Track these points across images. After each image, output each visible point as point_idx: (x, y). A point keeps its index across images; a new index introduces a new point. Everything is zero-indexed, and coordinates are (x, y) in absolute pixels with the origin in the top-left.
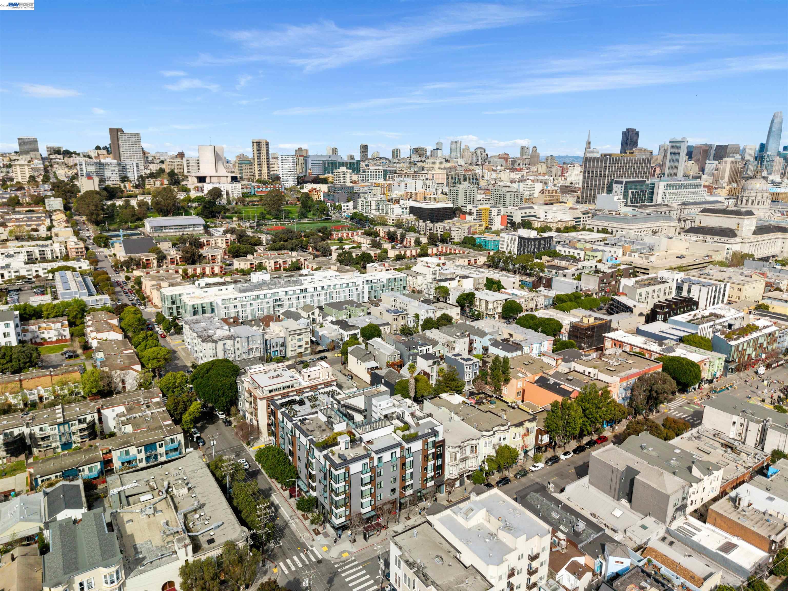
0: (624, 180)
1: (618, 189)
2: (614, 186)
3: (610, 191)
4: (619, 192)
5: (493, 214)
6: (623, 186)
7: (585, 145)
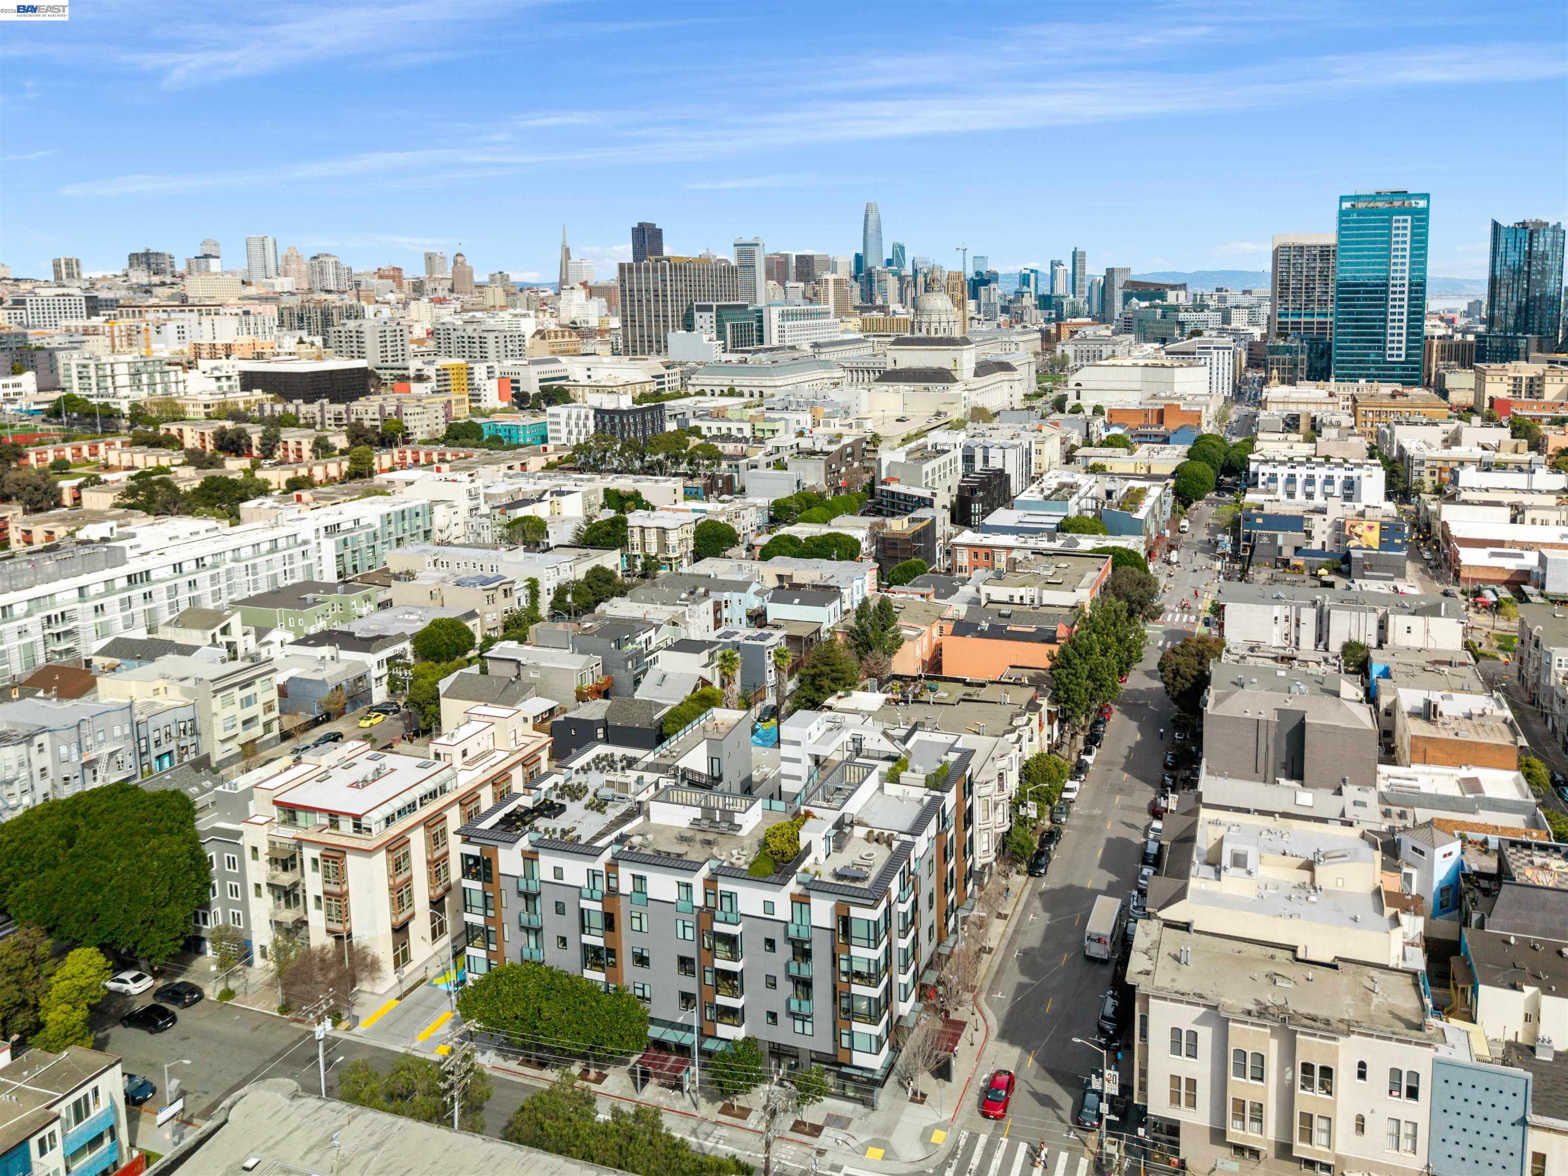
0: (715, 304)
1: (705, 321)
2: (697, 315)
3: (689, 326)
4: (707, 326)
5: (477, 376)
6: (714, 314)
7: (558, 256)
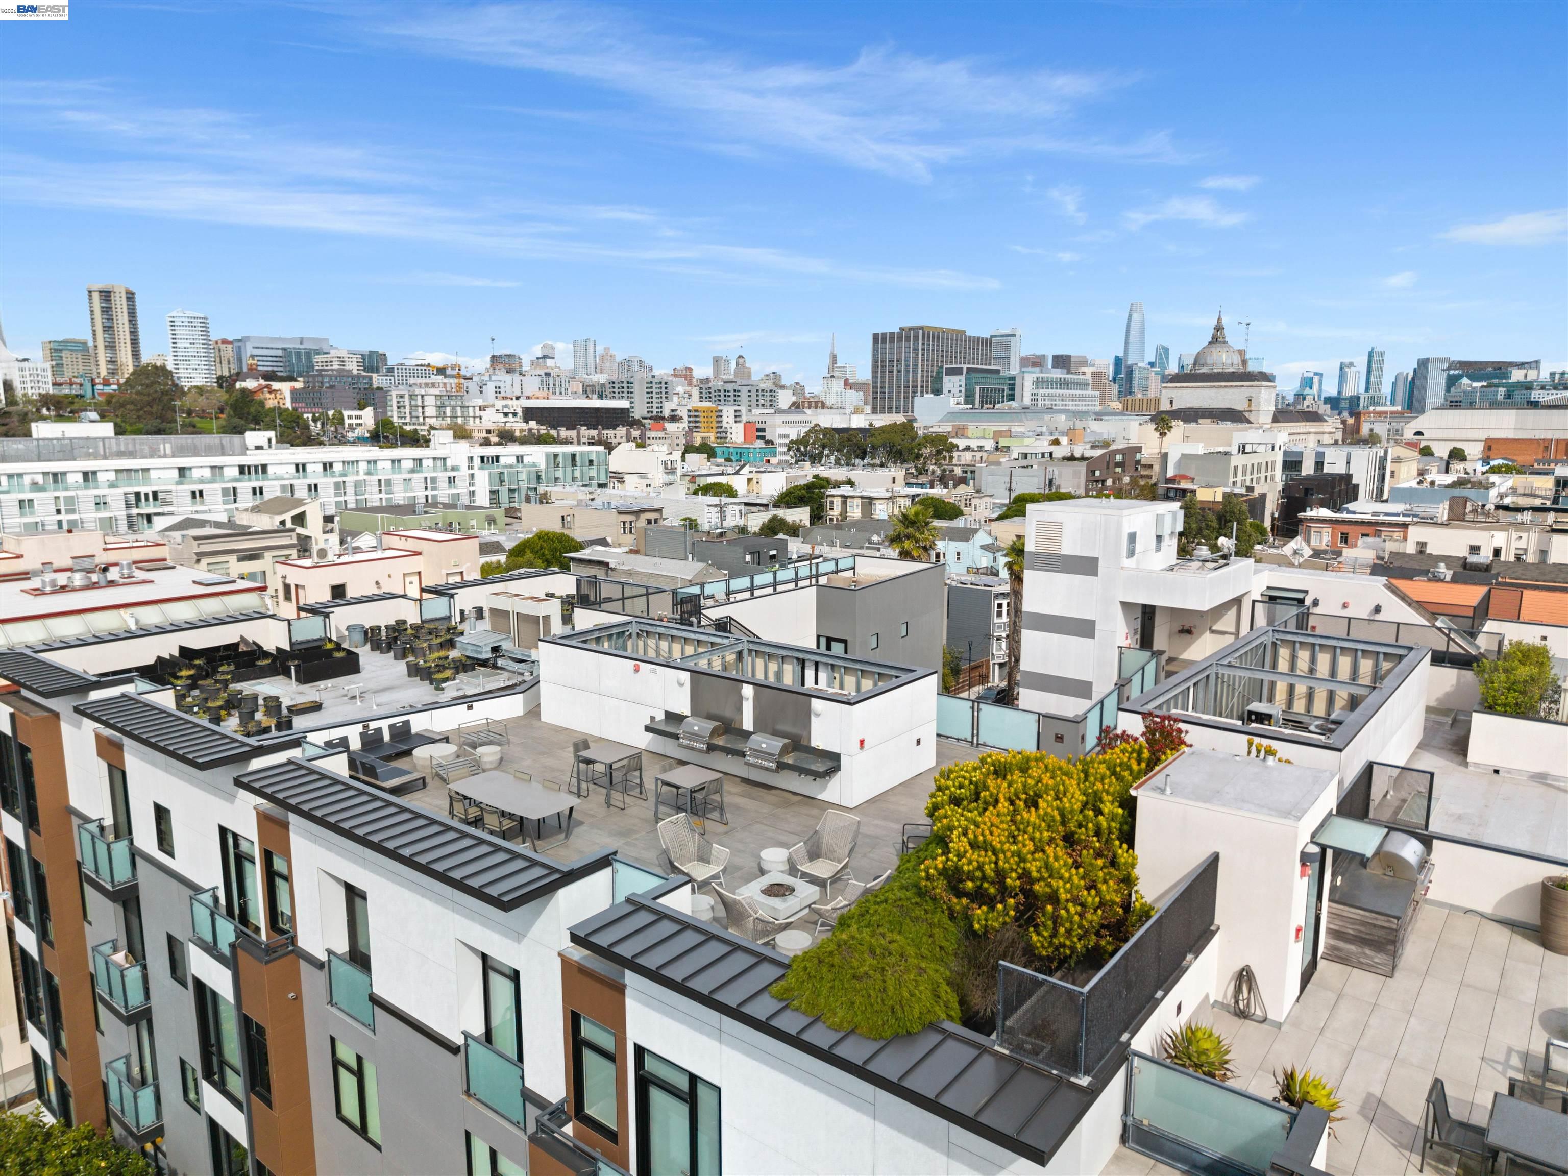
0: (965, 367)
1: (953, 384)
2: (946, 379)
3: (937, 390)
4: (955, 390)
5: (725, 419)
6: (963, 377)
